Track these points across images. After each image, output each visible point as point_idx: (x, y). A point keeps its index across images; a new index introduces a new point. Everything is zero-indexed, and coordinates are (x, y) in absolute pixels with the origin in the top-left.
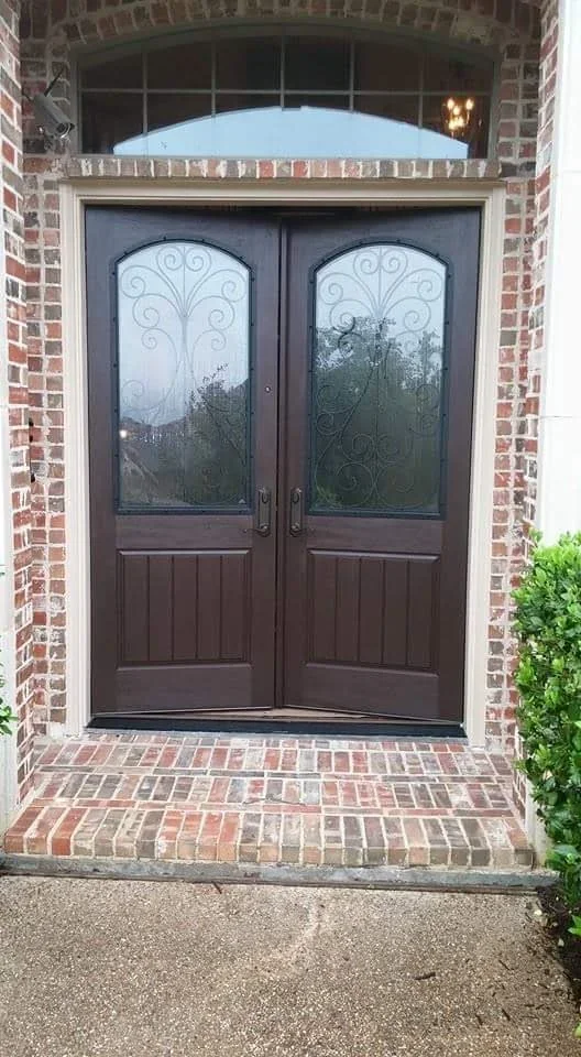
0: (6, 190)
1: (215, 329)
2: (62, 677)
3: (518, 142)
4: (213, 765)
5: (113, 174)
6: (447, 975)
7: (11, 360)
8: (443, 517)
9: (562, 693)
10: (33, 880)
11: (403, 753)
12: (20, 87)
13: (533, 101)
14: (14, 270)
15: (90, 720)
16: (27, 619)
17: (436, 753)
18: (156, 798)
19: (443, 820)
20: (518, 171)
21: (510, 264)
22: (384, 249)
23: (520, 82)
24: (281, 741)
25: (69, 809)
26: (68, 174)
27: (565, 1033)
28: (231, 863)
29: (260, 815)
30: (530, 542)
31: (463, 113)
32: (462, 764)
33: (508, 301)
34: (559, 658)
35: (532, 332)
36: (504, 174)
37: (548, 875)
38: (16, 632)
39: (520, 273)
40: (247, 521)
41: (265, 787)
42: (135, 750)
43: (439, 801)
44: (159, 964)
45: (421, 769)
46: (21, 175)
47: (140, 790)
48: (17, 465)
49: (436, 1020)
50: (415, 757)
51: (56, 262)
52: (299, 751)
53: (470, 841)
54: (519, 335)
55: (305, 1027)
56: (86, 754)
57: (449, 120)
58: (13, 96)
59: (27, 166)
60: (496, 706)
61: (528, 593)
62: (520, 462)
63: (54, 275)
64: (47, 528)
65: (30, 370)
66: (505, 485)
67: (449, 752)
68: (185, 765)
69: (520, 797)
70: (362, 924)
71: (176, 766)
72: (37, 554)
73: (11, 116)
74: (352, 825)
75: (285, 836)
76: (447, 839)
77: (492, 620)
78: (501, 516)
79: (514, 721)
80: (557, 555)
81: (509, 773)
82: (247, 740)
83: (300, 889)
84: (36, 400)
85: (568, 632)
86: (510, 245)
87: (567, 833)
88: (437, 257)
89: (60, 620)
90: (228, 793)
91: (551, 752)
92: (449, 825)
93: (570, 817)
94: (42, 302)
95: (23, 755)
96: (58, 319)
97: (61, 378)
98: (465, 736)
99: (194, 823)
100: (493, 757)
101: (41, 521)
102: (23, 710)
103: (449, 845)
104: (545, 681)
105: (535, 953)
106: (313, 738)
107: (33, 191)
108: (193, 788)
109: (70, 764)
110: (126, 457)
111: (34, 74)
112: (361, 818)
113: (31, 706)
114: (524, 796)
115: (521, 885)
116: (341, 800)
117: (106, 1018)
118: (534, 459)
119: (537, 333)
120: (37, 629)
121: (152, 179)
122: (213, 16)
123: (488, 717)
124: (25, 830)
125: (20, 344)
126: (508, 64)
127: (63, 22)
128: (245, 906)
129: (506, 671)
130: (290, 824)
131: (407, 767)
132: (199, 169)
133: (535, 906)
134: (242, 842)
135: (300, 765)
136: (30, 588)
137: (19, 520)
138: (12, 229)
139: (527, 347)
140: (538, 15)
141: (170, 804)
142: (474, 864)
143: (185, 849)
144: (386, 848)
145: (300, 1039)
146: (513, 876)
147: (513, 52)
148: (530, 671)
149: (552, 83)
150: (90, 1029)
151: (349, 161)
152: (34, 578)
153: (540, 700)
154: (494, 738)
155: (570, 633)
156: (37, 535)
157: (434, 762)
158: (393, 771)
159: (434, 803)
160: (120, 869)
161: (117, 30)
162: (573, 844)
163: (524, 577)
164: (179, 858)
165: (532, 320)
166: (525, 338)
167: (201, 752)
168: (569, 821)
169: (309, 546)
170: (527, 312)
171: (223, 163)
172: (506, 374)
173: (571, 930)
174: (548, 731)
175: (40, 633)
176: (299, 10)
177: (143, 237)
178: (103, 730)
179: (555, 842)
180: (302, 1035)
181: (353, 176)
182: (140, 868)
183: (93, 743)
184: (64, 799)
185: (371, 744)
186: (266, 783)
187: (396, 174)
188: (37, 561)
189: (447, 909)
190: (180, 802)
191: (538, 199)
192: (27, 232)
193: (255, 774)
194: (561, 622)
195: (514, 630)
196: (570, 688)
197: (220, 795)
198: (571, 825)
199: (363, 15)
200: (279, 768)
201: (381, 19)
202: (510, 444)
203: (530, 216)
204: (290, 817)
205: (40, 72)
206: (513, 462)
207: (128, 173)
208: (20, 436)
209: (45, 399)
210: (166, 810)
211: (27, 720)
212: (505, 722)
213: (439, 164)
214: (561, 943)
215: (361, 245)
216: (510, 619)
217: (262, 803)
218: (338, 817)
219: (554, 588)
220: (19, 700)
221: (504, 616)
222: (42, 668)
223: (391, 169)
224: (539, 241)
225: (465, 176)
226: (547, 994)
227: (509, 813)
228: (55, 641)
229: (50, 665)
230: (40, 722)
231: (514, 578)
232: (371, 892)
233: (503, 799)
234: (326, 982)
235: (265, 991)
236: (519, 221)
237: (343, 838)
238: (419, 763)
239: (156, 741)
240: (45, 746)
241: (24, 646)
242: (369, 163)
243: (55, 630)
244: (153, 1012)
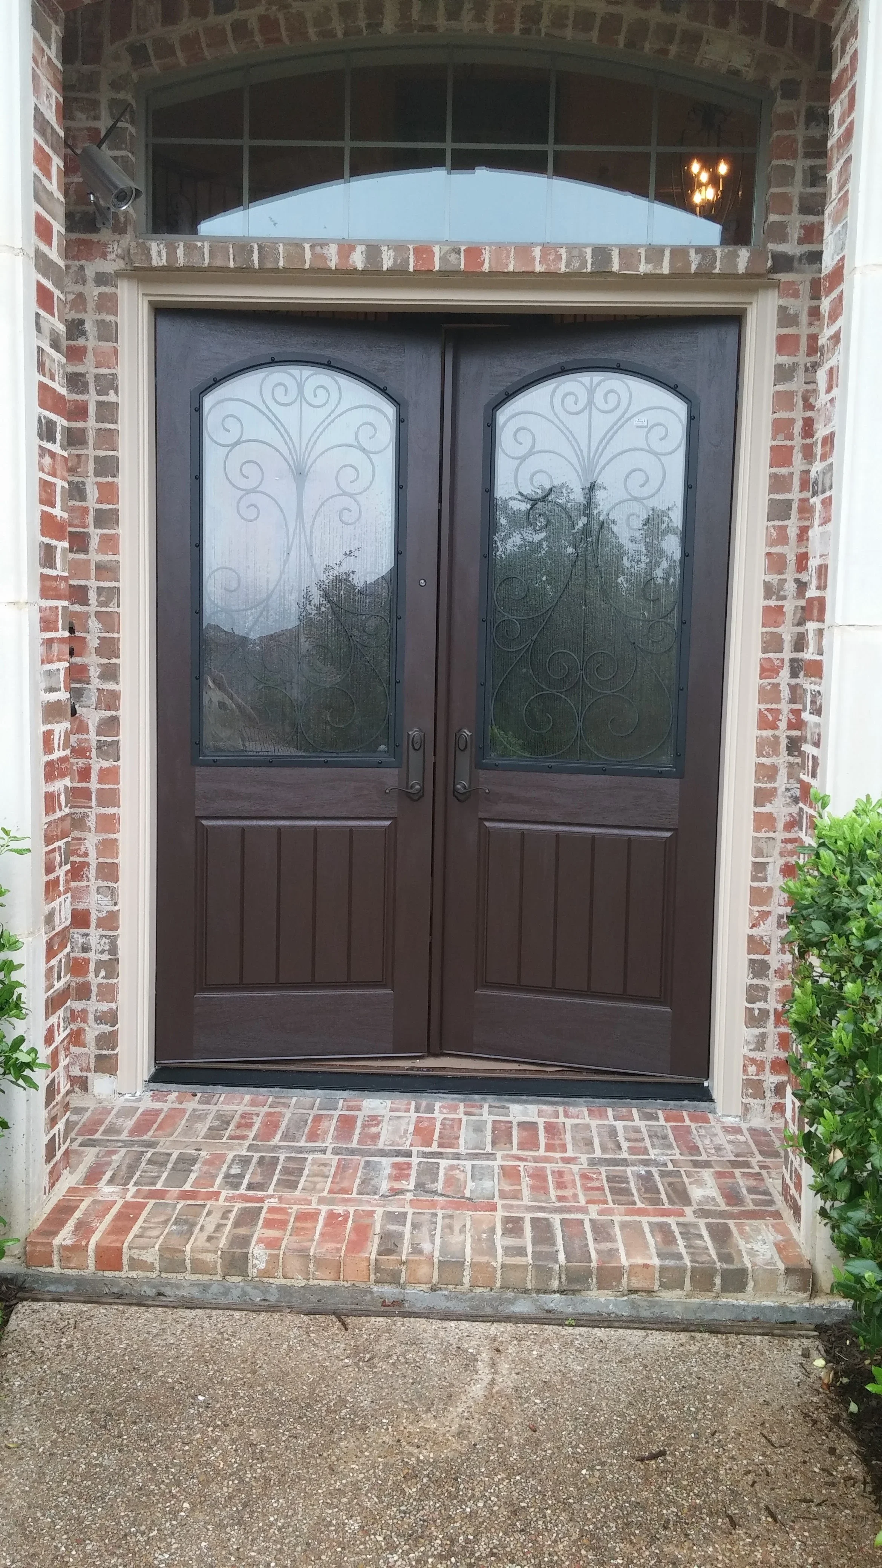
0: (40, 287)
1: (345, 493)
2: (113, 1006)
3: (796, 221)
4: (336, 1138)
5: (196, 262)
6: (683, 1454)
7: (43, 535)
8: (680, 774)
9: (858, 1033)
10: (66, 1307)
11: (619, 1125)
12: (62, 134)
13: (818, 162)
14: (50, 402)
15: (153, 1070)
16: (63, 919)
17: (668, 1125)
18: (250, 1187)
19: (678, 1224)
20: (796, 264)
21: (783, 400)
22: (597, 377)
23: (800, 133)
24: (438, 1105)
25: (120, 1203)
26: (131, 262)
27: (859, 1543)
28: (362, 1285)
29: (405, 1214)
30: (811, 811)
31: (714, 180)
32: (707, 1141)
33: (780, 456)
34: (854, 982)
35: (816, 501)
36: (774, 269)
37: (835, 1306)
38: (45, 938)
39: (798, 415)
40: (390, 777)
41: (413, 1173)
42: (219, 1116)
43: (672, 1195)
44: (254, 1434)
45: (646, 1148)
46: (61, 263)
47: (227, 1176)
48: (51, 690)
49: (668, 1521)
50: (637, 1130)
51: (112, 392)
52: (464, 1118)
53: (718, 1254)
54: (795, 506)
55: (470, 1530)
56: (147, 1120)
57: (693, 191)
58: (53, 148)
59: (71, 250)
60: (758, 1055)
61: (808, 885)
62: (796, 693)
63: (108, 412)
64: (94, 785)
65: (71, 551)
66: (775, 727)
67: (688, 1122)
68: (294, 1139)
69: (793, 1191)
70: (557, 1378)
71: (281, 1140)
72: (78, 823)
73: (49, 177)
74: (542, 1230)
75: (443, 1245)
76: (683, 1251)
77: (751, 928)
78: (767, 773)
79: (785, 1078)
80: (852, 828)
81: (776, 1155)
82: (389, 1103)
83: (465, 1325)
84: (79, 595)
85: (867, 942)
86: (783, 374)
87: (865, 1241)
88: (674, 389)
89: (110, 921)
90: (358, 1181)
91: (842, 1122)
92: (688, 1232)
93: (869, 1217)
94: (91, 452)
95: (53, 1121)
96: (114, 476)
97: (118, 562)
98: (713, 1101)
99: (308, 1225)
100: (753, 1131)
101: (85, 774)
102: (55, 1054)
103: (687, 1261)
104: (833, 1016)
105: (815, 1422)
106: (485, 1100)
107: (78, 288)
108: (306, 1172)
109: (124, 1136)
110: (210, 683)
111: (84, 117)
112: (556, 1220)
113: (67, 1049)
114: (798, 1186)
115: (794, 1322)
116: (526, 1192)
117: (175, 1513)
118: (817, 688)
119: (823, 502)
120: (77, 934)
121: (256, 271)
122: (346, 33)
123: (745, 1071)
124: (55, 1233)
125: (57, 512)
126: (782, 106)
127: (129, 39)
128: (384, 1349)
129: (773, 1004)
130: (451, 1227)
131: (625, 1145)
132: (323, 257)
133: (814, 1353)
134: (380, 1253)
135: (465, 1141)
136: (67, 872)
137: (52, 771)
138: (48, 342)
139: (806, 523)
140: (828, 34)
141: (272, 1196)
142: (725, 1289)
143: (295, 1264)
144: (594, 1264)
145: (464, 1548)
146: (783, 1308)
147: (790, 90)
148: (811, 1001)
149: (849, 134)
150: (150, 1530)
151: (546, 248)
152: (74, 859)
153: (825, 1045)
154: (755, 1103)
155: (871, 944)
156: (78, 795)
157: (665, 1137)
158: (604, 1149)
159: (664, 1196)
160: (195, 1292)
161: (206, 53)
162: (874, 1258)
163: (801, 862)
164: (285, 1277)
165: (816, 483)
166: (806, 509)
167: (318, 1119)
168: (868, 1224)
169: (481, 815)
170: (808, 472)
171: (360, 249)
172: (776, 563)
173: (870, 1387)
174: (837, 1090)
175: (81, 940)
176: (476, 26)
177: (239, 357)
178: (173, 1086)
179: (846, 1257)
180: (467, 1541)
181: (552, 269)
182: (226, 1292)
183: (157, 1105)
184: (112, 1189)
185: (572, 1110)
186: (415, 1167)
187: (615, 268)
188: (76, 834)
189: (683, 1357)
190: (287, 1194)
191: (825, 305)
192: (69, 348)
193: (398, 1153)
194: (858, 929)
195: (784, 941)
196: (870, 1026)
197: (345, 1184)
198: (868, 1230)
199: (569, 33)
200: (435, 1144)
201: (595, 41)
202: (782, 667)
203: (813, 330)
204: (451, 1217)
205: (92, 114)
206: (785, 693)
207: (219, 263)
208: (55, 646)
209: (92, 595)
210: (266, 1206)
211: (60, 1069)
212: (771, 1079)
213: (679, 253)
214: (853, 1408)
215: (563, 371)
216: (780, 926)
217: (409, 1196)
218: (522, 1219)
219: (847, 877)
220: (49, 1040)
221: (772, 921)
222: (83, 992)
223: (608, 259)
224: (826, 367)
225: (717, 271)
226: (833, 1484)
227: (777, 1215)
228: (102, 952)
229: (94, 989)
230: (79, 1074)
231: (786, 865)
232: (570, 1330)
233: (766, 1193)
234: (503, 1463)
235: (412, 1476)
236: (797, 337)
237: (530, 1250)
238: (643, 1139)
239: (253, 1103)
240: (86, 1109)
241: (58, 958)
242: (574, 249)
243: (102, 936)
244: (245, 1505)
